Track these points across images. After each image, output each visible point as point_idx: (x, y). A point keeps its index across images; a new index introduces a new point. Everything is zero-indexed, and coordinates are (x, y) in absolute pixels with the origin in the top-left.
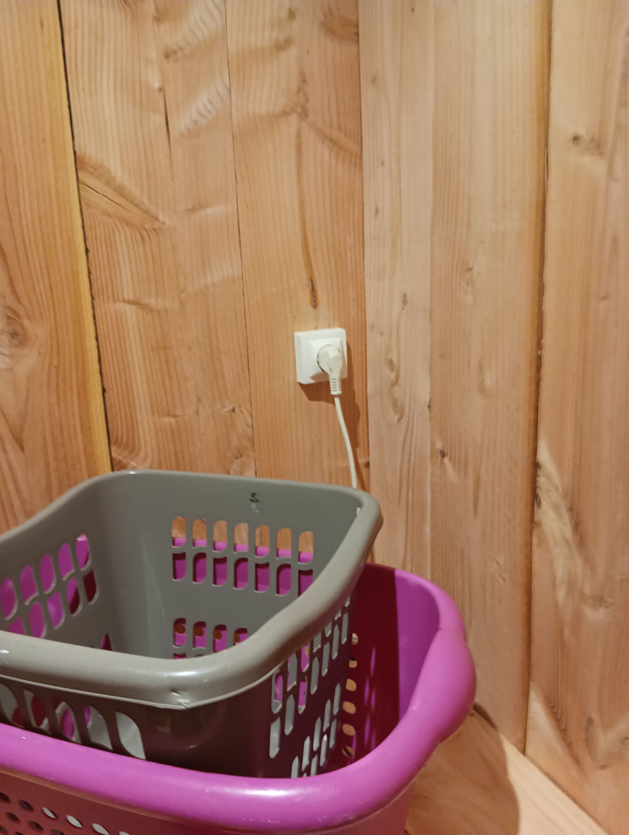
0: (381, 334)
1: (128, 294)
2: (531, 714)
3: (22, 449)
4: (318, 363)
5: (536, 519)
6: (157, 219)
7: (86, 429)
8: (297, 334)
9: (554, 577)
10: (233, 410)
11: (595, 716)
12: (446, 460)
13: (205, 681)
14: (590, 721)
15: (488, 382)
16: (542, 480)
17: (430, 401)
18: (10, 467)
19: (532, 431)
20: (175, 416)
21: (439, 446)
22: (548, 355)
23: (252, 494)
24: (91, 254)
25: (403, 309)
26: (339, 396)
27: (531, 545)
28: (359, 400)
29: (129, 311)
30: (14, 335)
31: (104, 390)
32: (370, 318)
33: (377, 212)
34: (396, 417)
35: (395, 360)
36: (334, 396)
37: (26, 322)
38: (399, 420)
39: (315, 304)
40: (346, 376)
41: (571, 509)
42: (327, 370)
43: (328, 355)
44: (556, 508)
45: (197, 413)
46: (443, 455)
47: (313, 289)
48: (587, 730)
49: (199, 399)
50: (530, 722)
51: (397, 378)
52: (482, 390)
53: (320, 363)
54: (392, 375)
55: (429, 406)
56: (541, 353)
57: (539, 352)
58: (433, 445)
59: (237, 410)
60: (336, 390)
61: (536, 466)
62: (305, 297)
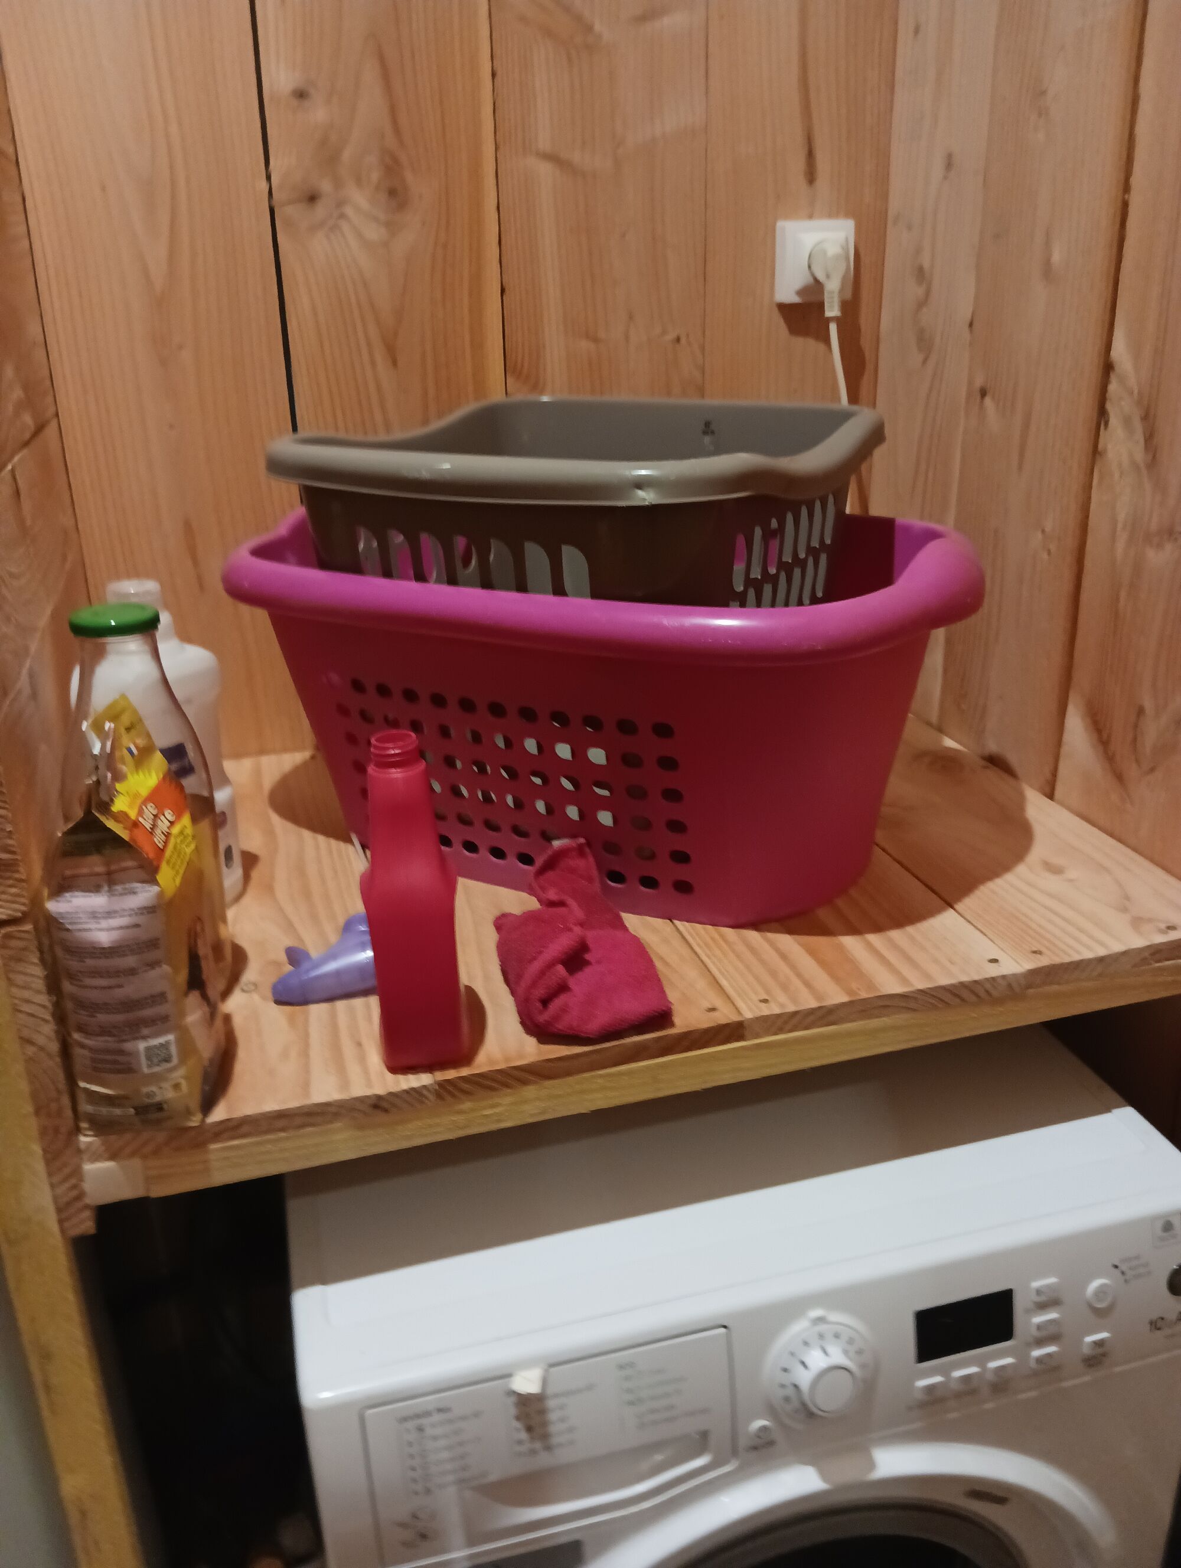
0: (910, 228)
1: (544, 141)
2: (1067, 737)
3: (395, 363)
4: (809, 267)
5: (1100, 447)
6: (589, 29)
7: (478, 346)
8: (780, 224)
9: (1114, 522)
10: (678, 340)
11: (1148, 704)
12: (988, 400)
13: (673, 478)
14: (1141, 711)
15: (1056, 257)
16: (1113, 387)
17: (972, 317)
18: (379, 388)
19: (1107, 317)
20: (596, 340)
21: (979, 382)
22: (1136, 200)
23: (706, 424)
24: (498, 79)
25: (945, 178)
26: (836, 319)
27: (1090, 487)
28: (866, 343)
29: (545, 171)
30: (392, 193)
31: (503, 291)
32: (895, 204)
33: (917, 31)
34: (920, 358)
35: (926, 265)
36: (829, 320)
37: (409, 176)
38: (925, 361)
39: (811, 176)
40: (848, 295)
41: (1146, 417)
42: (821, 277)
43: (824, 252)
44: (1127, 421)
45: (627, 338)
46: (983, 393)
47: (810, 155)
48: (1136, 726)
49: (631, 317)
50: (1065, 749)
51: (928, 293)
52: (1048, 272)
53: (812, 267)
54: (920, 291)
55: (971, 325)
56: (1128, 198)
57: (1126, 196)
58: (970, 383)
59: (683, 341)
60: (832, 311)
61: (1108, 367)
62: (797, 164)
